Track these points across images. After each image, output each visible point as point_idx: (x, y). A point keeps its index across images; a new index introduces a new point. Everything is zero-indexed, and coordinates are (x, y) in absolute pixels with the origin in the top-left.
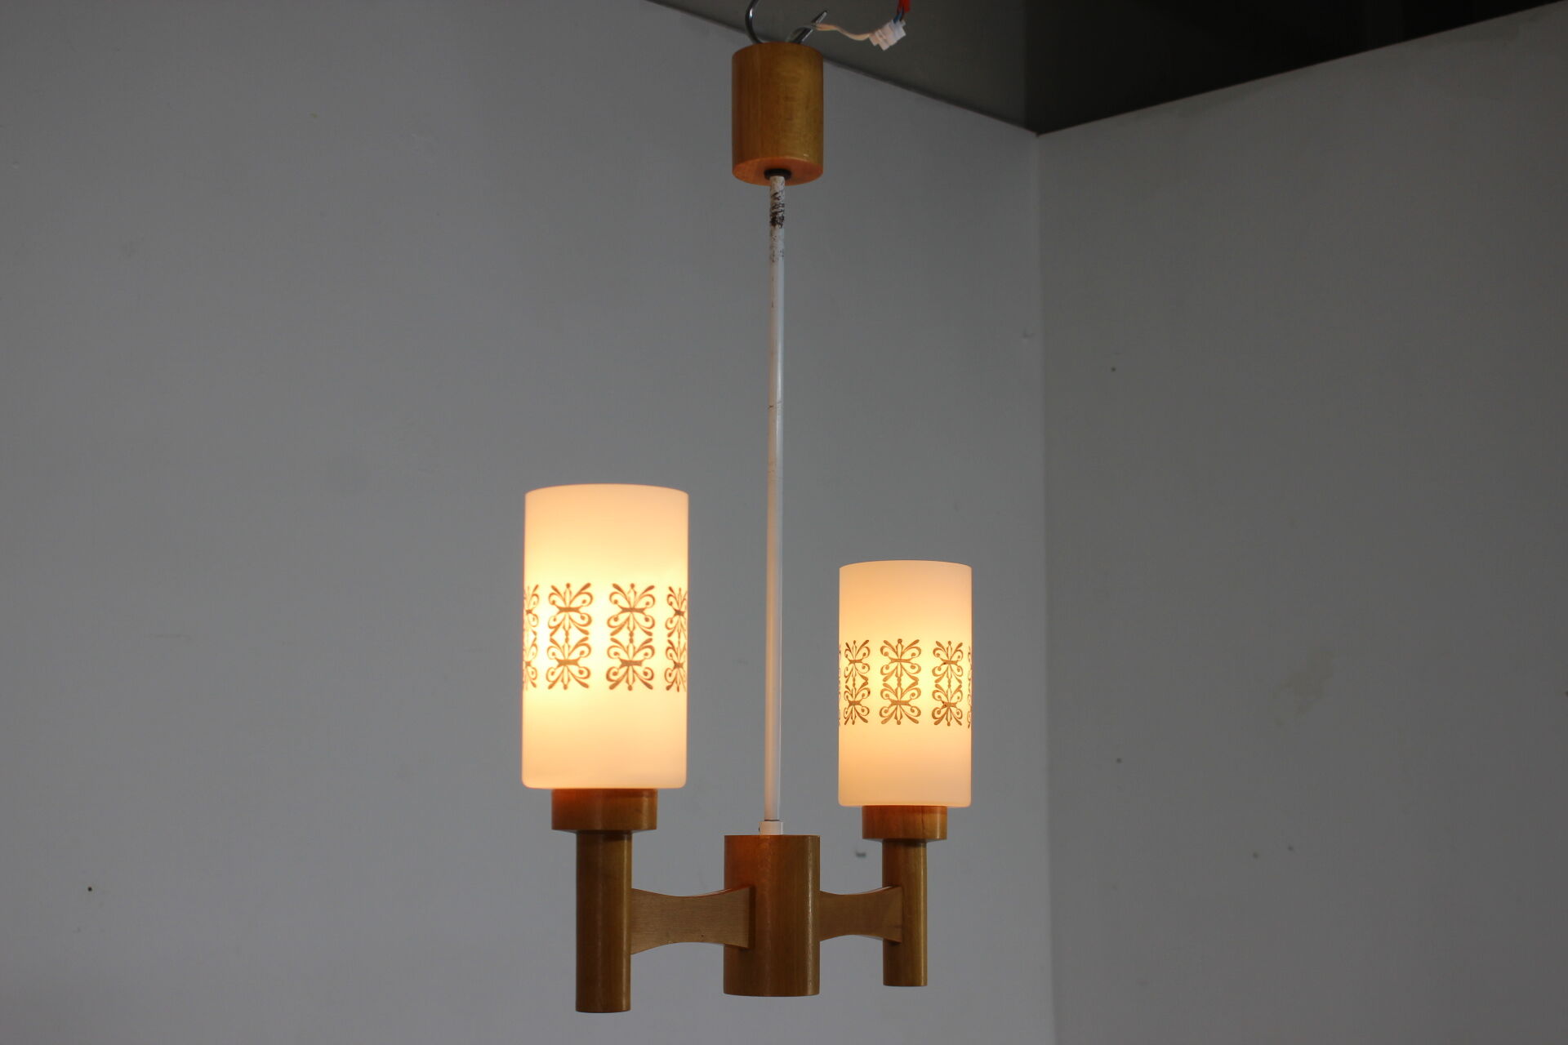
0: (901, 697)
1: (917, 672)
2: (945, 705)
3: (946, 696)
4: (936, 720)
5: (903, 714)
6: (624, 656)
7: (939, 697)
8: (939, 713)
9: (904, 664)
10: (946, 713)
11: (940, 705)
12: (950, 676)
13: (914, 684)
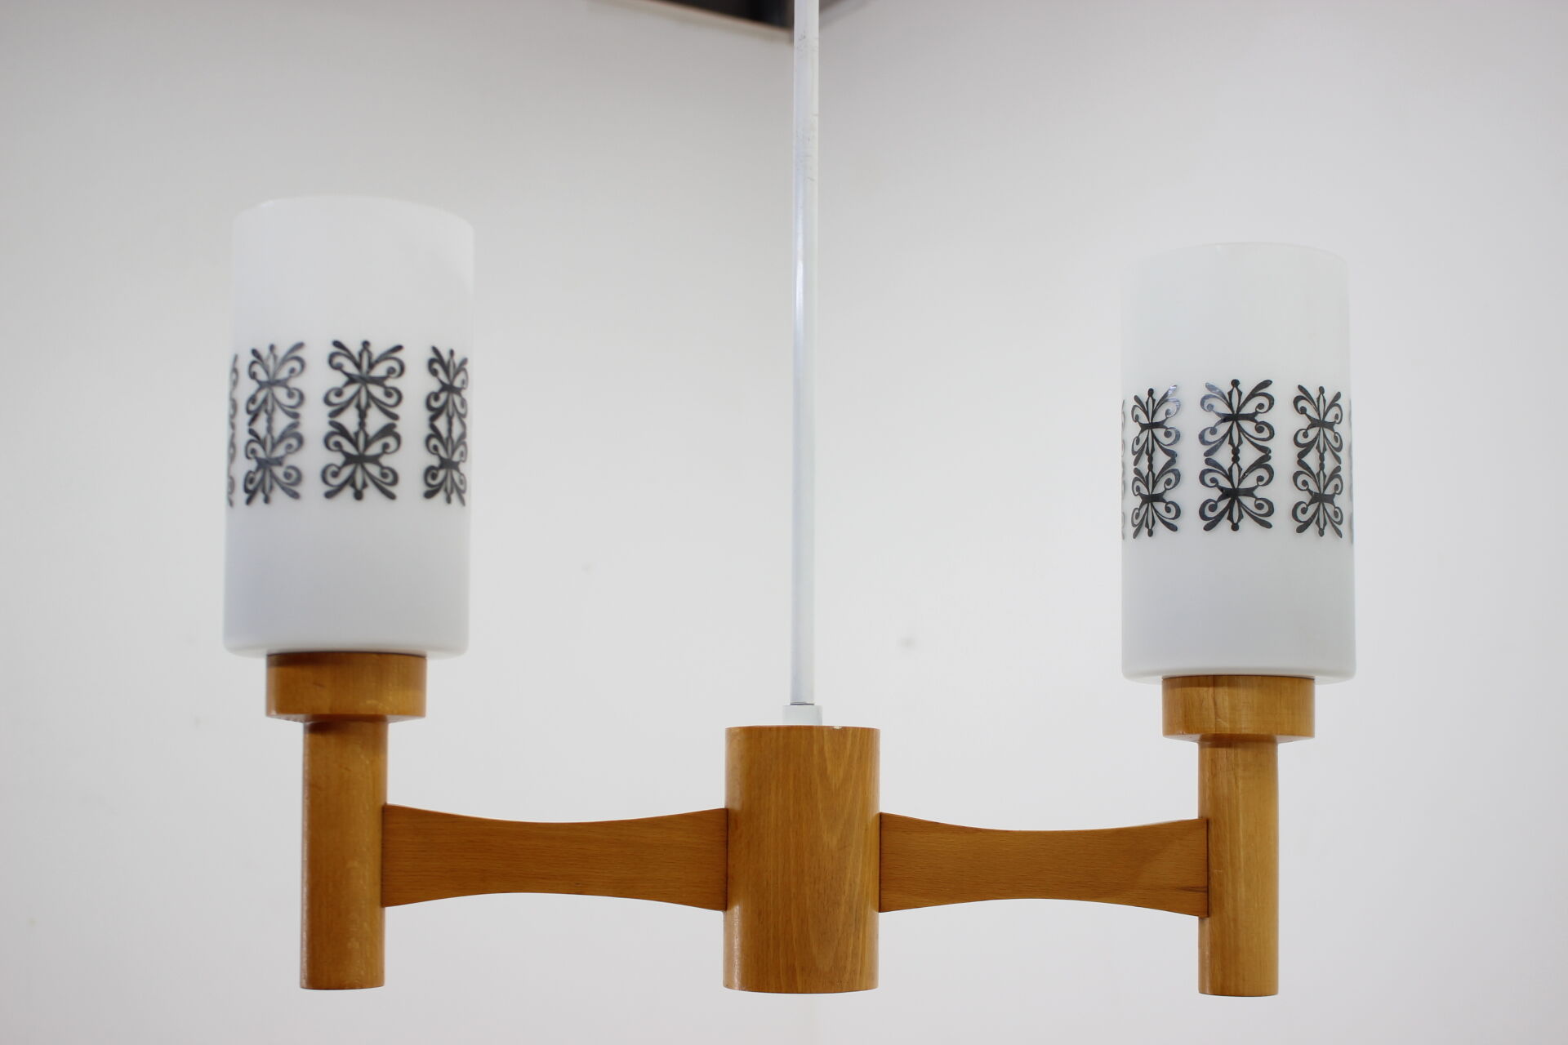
0: (1153, 487)
1: (1175, 442)
2: (1226, 493)
3: (1229, 477)
4: (1206, 523)
5: (1156, 518)
6: (261, 454)
7: (1213, 480)
8: (1213, 508)
9: (1156, 431)
10: (1230, 507)
11: (1215, 494)
12: (1236, 442)
13: (1168, 464)
